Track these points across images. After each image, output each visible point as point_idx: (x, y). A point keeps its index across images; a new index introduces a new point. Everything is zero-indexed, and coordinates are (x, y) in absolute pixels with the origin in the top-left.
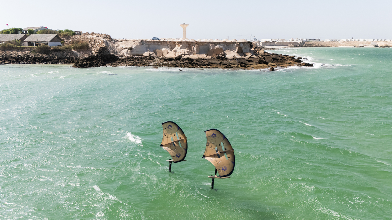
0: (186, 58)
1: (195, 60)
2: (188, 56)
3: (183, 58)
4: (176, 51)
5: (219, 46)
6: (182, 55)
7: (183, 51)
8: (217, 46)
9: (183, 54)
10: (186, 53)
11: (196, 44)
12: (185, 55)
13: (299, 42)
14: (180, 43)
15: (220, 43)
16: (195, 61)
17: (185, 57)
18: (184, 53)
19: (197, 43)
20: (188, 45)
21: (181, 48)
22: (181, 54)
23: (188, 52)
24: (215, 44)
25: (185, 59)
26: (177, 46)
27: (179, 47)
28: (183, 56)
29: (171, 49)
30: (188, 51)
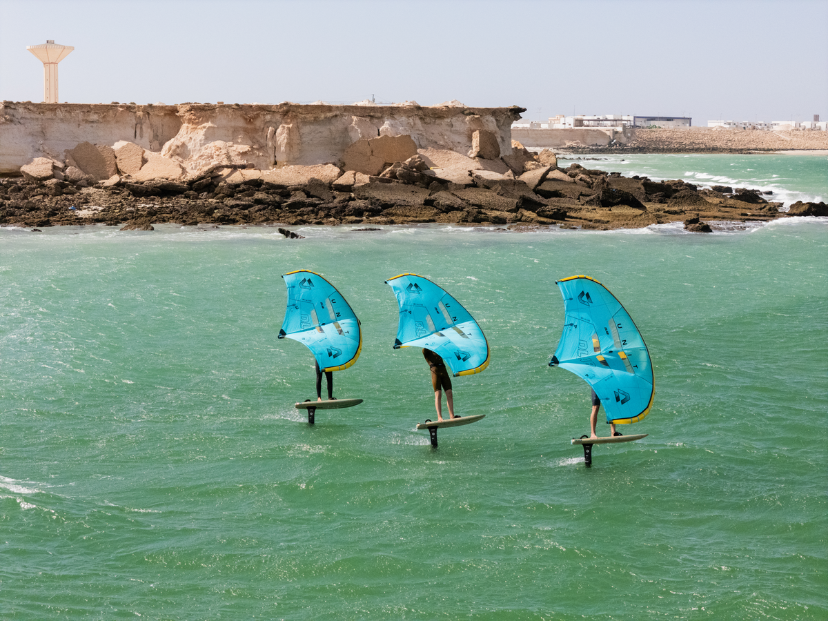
0: (245, 183)
1: (296, 189)
2: (251, 174)
3: (229, 180)
4: (181, 152)
5: (392, 125)
6: (220, 167)
7: (224, 151)
8: (386, 126)
9: (225, 162)
10: (238, 161)
11: (285, 114)
12: (235, 168)
13: (607, 129)
14: (202, 112)
15: (392, 112)
16: (299, 197)
17: (237, 177)
18: (229, 157)
19: (288, 111)
20: (241, 123)
21: (209, 137)
22: (214, 163)
23: (243, 154)
24: (372, 114)
25: (237, 186)
26: (185, 125)
27: (200, 134)
28: (225, 172)
29: (158, 142)
30: (246, 148)
